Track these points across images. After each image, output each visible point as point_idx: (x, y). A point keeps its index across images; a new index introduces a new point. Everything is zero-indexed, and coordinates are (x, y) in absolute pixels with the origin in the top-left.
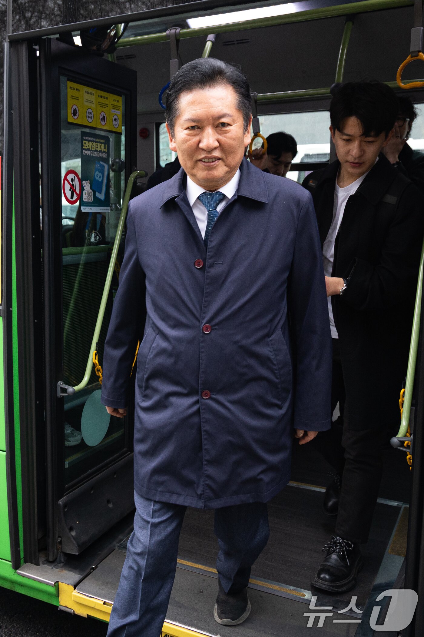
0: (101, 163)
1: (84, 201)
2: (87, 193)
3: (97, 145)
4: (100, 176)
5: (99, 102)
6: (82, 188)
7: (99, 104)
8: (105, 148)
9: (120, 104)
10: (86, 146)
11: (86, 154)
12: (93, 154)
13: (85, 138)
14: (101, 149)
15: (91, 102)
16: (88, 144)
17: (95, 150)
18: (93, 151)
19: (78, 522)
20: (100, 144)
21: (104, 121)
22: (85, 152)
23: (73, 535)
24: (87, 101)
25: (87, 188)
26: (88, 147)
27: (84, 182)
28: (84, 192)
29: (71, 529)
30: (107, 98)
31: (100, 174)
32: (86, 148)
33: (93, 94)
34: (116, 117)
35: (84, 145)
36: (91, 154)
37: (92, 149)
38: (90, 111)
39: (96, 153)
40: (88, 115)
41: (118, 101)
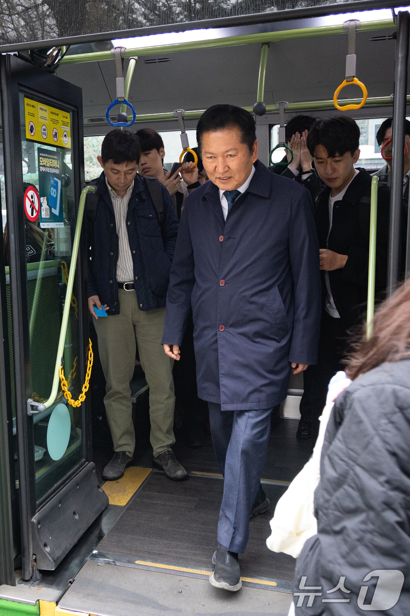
0: (55, 179)
1: (43, 217)
2: (44, 209)
3: (51, 161)
4: (55, 192)
5: (51, 119)
6: (40, 205)
7: (51, 121)
8: (58, 165)
9: (69, 120)
10: (42, 163)
11: (43, 170)
12: (48, 170)
13: (41, 154)
14: (54, 166)
15: (45, 118)
16: (44, 161)
17: (49, 166)
18: (48, 167)
19: (50, 538)
20: (54, 160)
21: (56, 138)
22: (42, 169)
23: (48, 551)
24: (42, 117)
25: (45, 205)
26: (44, 164)
27: (42, 198)
28: (42, 208)
29: (45, 545)
30: (57, 115)
31: (55, 190)
32: (42, 164)
33: (46, 111)
34: (65, 133)
35: (40, 161)
36: (47, 171)
37: (47, 166)
38: (44, 127)
39: (51, 169)
40: (42, 131)
41: (67, 118)
